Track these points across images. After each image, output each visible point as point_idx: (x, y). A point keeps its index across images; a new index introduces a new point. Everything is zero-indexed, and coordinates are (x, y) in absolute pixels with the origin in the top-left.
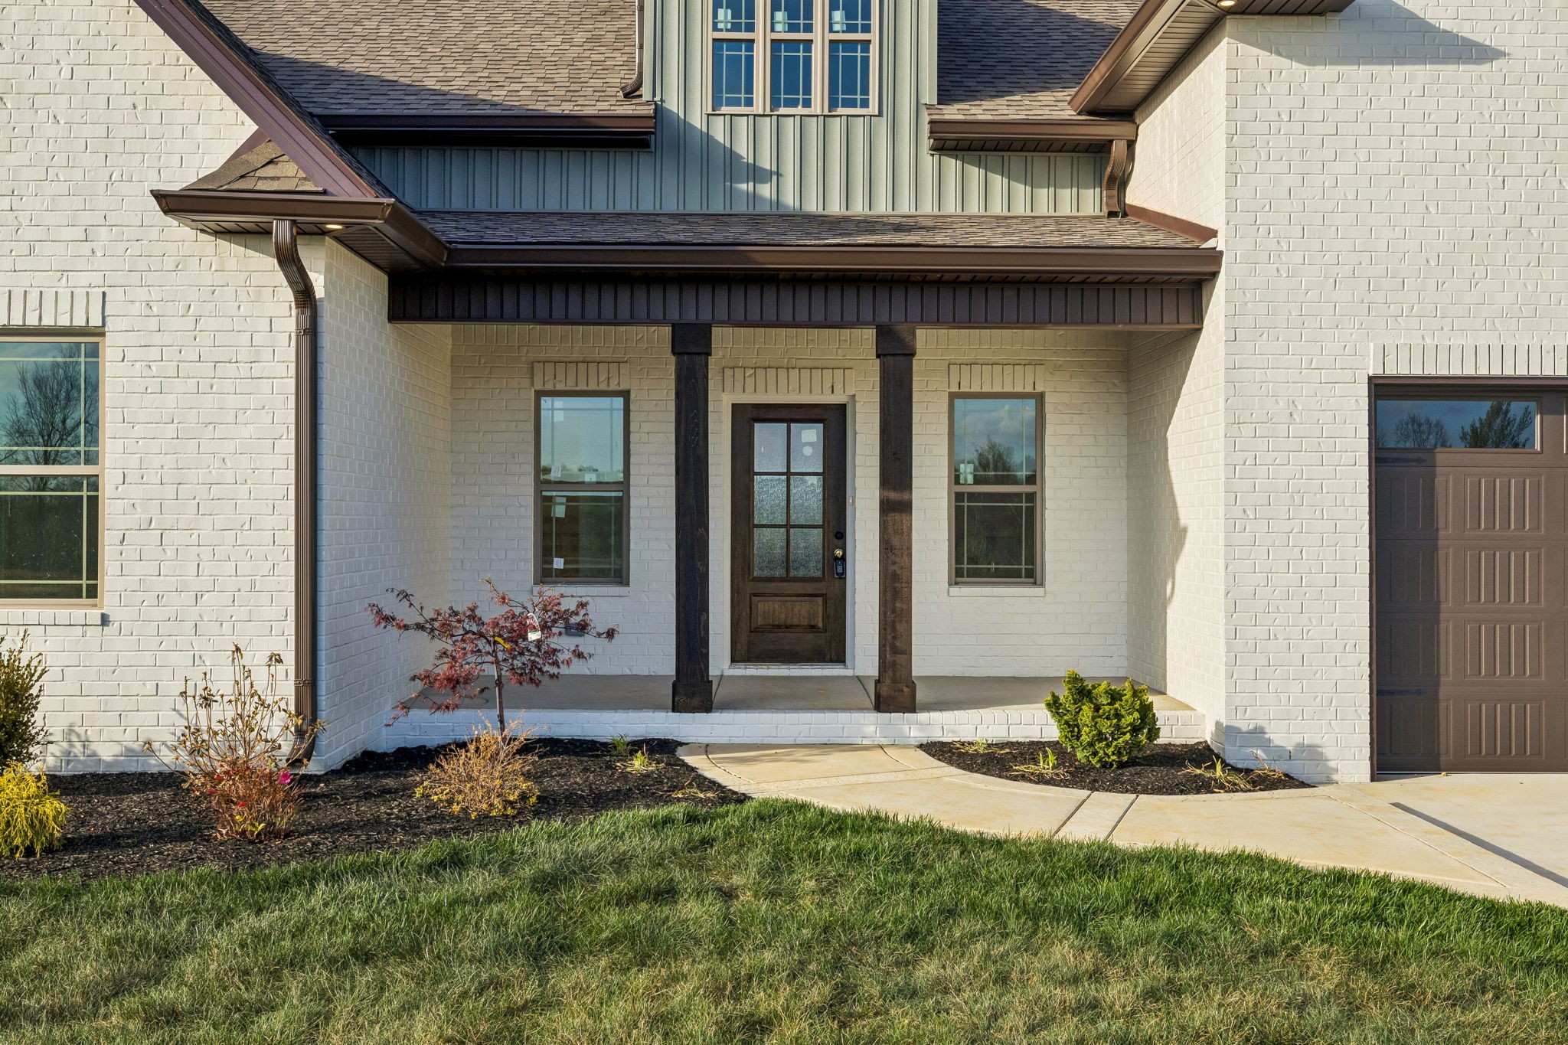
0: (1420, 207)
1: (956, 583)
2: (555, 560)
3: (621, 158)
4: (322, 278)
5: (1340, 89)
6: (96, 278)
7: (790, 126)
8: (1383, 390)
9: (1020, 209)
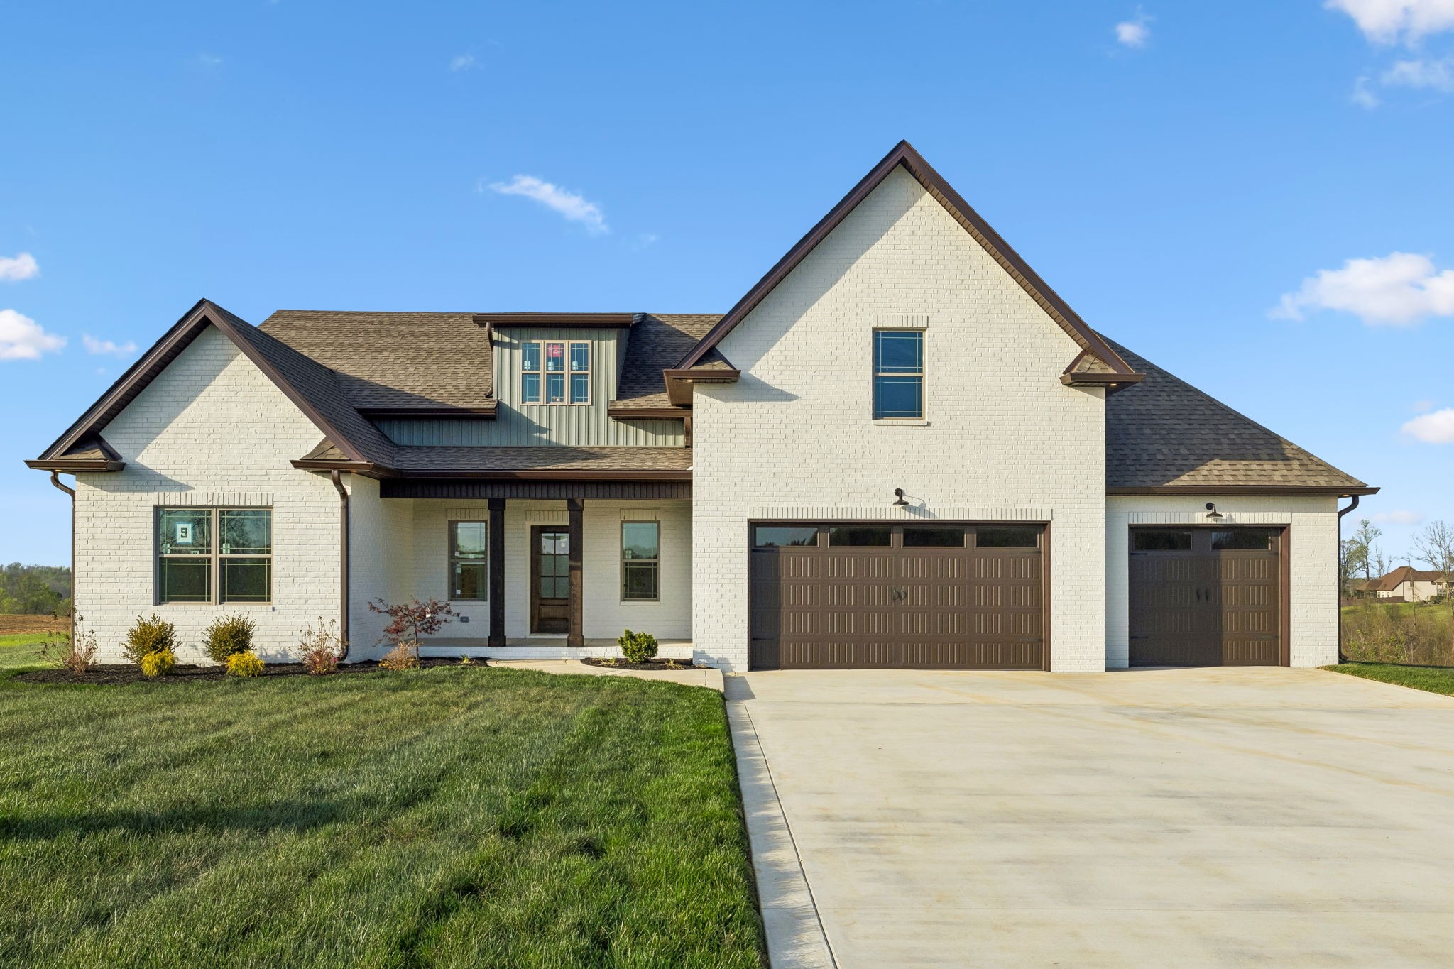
0: (767, 455)
1: (624, 600)
2: (457, 591)
3: (484, 424)
4: (350, 488)
5: (737, 411)
6: (270, 488)
7: (554, 410)
8: (754, 525)
9: (651, 444)
